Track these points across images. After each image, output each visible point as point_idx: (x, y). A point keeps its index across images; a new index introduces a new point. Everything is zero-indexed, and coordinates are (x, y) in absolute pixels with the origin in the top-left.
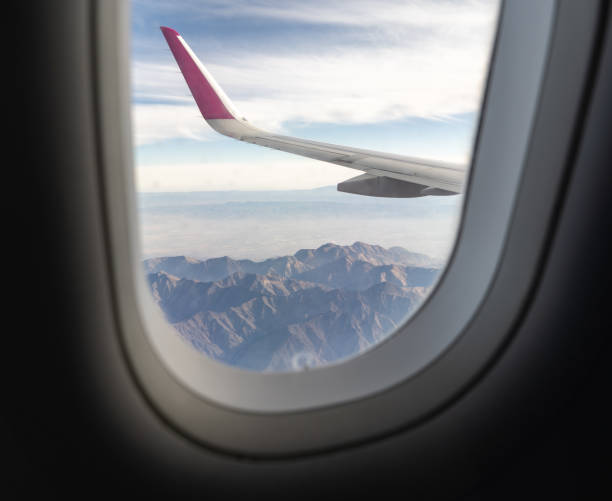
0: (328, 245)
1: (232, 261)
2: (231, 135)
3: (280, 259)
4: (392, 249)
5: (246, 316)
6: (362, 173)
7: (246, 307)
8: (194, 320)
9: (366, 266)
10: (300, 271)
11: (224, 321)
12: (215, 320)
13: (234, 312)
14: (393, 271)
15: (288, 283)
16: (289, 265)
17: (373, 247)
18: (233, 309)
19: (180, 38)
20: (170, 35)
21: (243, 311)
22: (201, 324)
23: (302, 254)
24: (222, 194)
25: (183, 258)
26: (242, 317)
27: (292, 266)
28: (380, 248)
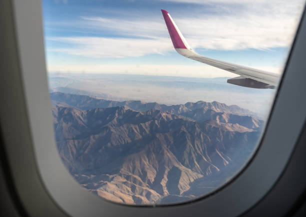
0: (201, 101)
1: (158, 104)
2: (185, 55)
3: (177, 106)
4: (232, 106)
5: (146, 128)
6: (239, 76)
7: (147, 124)
8: (123, 127)
9: (212, 112)
10: (185, 111)
11: (136, 129)
12: (132, 128)
13: (141, 126)
14: (223, 115)
15: (173, 116)
16: (180, 108)
17: (222, 104)
18: (141, 124)
19: (169, 14)
20: (165, 14)
21: (145, 125)
22: (126, 129)
23: (188, 104)
24: (175, 77)
25: (140, 101)
26: (144, 128)
27: (182, 109)
28: (225, 105)
